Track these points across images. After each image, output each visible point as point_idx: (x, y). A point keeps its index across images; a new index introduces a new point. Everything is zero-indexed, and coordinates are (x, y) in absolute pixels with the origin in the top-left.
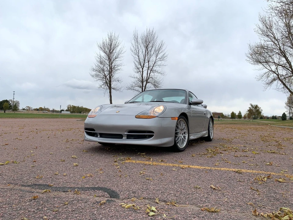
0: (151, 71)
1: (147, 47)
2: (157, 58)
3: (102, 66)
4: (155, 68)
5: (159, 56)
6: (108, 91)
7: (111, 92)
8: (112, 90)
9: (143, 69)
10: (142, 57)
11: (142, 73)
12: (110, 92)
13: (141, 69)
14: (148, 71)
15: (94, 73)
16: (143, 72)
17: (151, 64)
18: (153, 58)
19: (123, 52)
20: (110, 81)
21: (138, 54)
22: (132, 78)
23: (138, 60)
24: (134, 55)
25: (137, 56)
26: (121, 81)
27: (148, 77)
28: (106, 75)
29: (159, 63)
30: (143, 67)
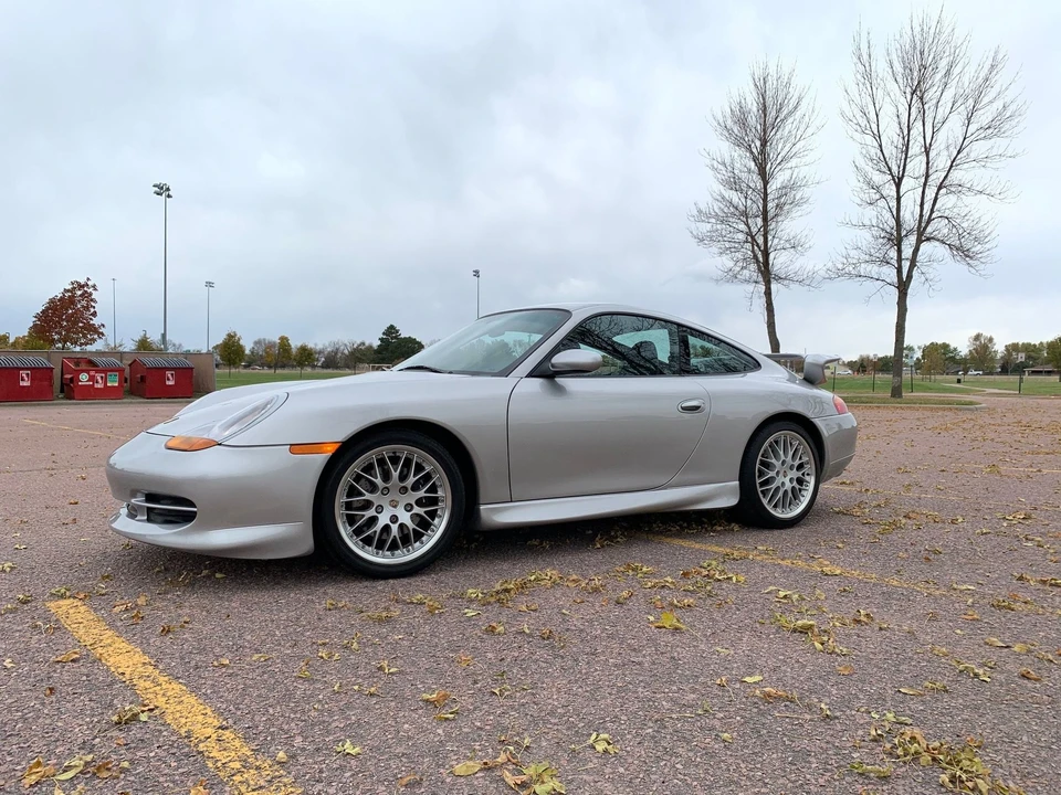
0: (939, 190)
1: (918, 92)
2: (972, 128)
3: (735, 197)
4: (956, 176)
5: (983, 117)
6: (762, 288)
7: (770, 294)
8: (774, 286)
9: (898, 186)
10: (891, 134)
11: (893, 204)
12: (768, 293)
13: (890, 190)
14: (923, 192)
15: (705, 227)
16: (902, 199)
18: (952, 130)
19: (810, 131)
20: (766, 254)
21: (874, 127)
23: (874, 152)
24: (858, 136)
25: (869, 139)
26: (807, 246)
27: (926, 217)
28: (754, 230)
29: (977, 149)
30: (900, 179)
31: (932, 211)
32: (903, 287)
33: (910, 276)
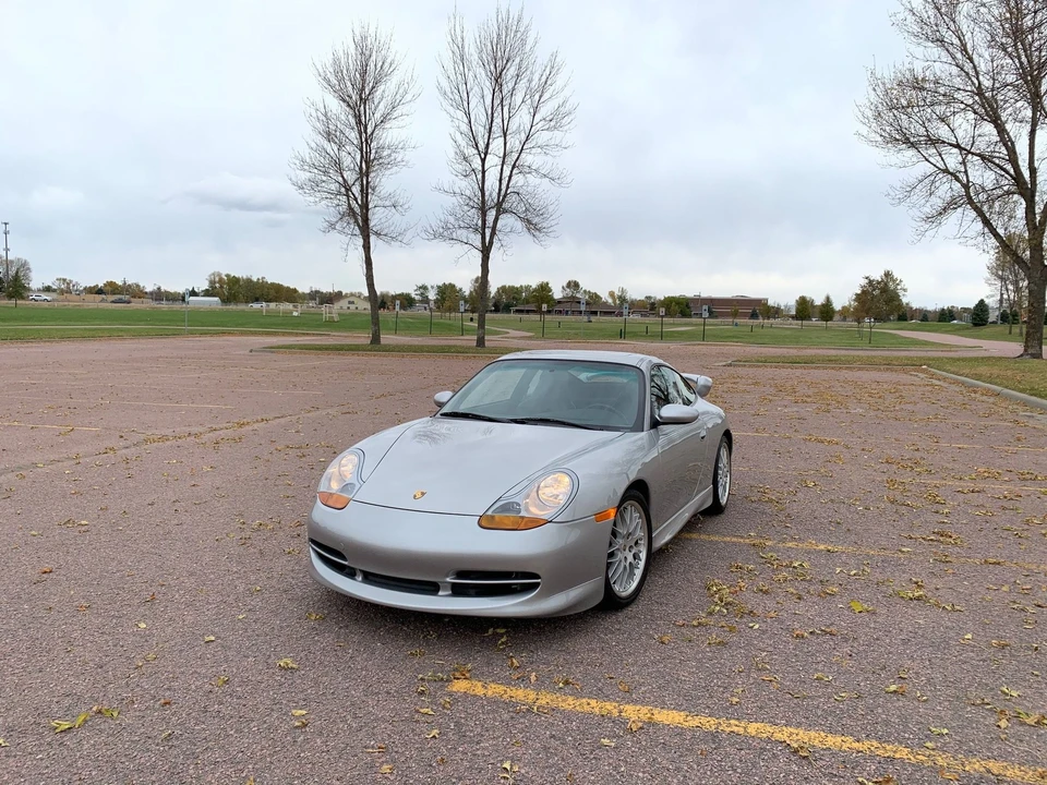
0: (513, 168)
1: (498, 80)
2: (537, 118)
3: (332, 148)
4: (527, 159)
5: (544, 111)
6: (360, 241)
7: (369, 248)
8: (373, 238)
9: (483, 161)
10: (479, 115)
11: (480, 177)
12: (367, 247)
13: (477, 164)
14: (502, 169)
15: (304, 176)
16: (486, 174)
17: (514, 143)
18: (522, 119)
19: (408, 97)
20: (365, 207)
21: (466, 104)
22: (444, 196)
23: (465, 128)
24: (451, 110)
25: (460, 114)
26: (405, 207)
27: (503, 193)
28: (350, 183)
29: (541, 137)
30: (486, 154)
31: (508, 187)
32: (486, 252)
33: (491, 243)
